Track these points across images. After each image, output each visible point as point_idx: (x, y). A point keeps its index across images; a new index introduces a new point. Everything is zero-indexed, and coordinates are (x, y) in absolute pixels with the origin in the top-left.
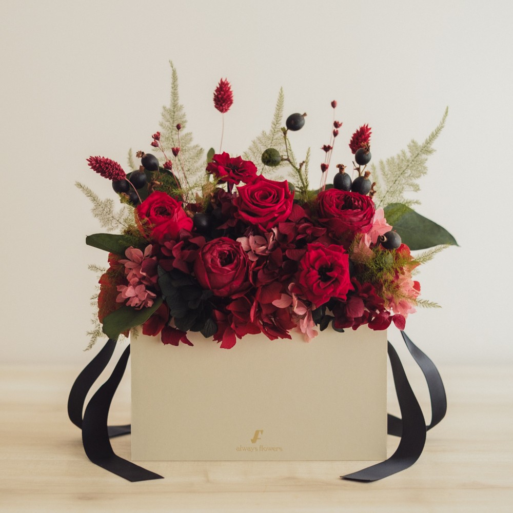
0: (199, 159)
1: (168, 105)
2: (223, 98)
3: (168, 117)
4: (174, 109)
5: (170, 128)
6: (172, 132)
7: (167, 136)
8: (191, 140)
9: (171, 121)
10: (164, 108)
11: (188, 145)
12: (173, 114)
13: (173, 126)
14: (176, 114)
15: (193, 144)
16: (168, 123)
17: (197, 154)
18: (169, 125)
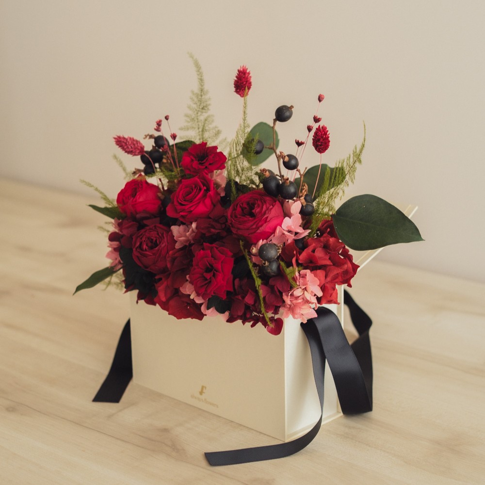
0: (217, 139)
1: (196, 90)
2: (242, 83)
3: (196, 100)
4: (201, 93)
5: (196, 110)
6: (197, 113)
7: (193, 117)
8: (213, 121)
9: (198, 104)
10: (192, 92)
11: (210, 126)
12: (200, 97)
13: (199, 108)
14: (203, 97)
15: (213, 125)
16: (195, 106)
17: (216, 134)
18: (196, 107)
